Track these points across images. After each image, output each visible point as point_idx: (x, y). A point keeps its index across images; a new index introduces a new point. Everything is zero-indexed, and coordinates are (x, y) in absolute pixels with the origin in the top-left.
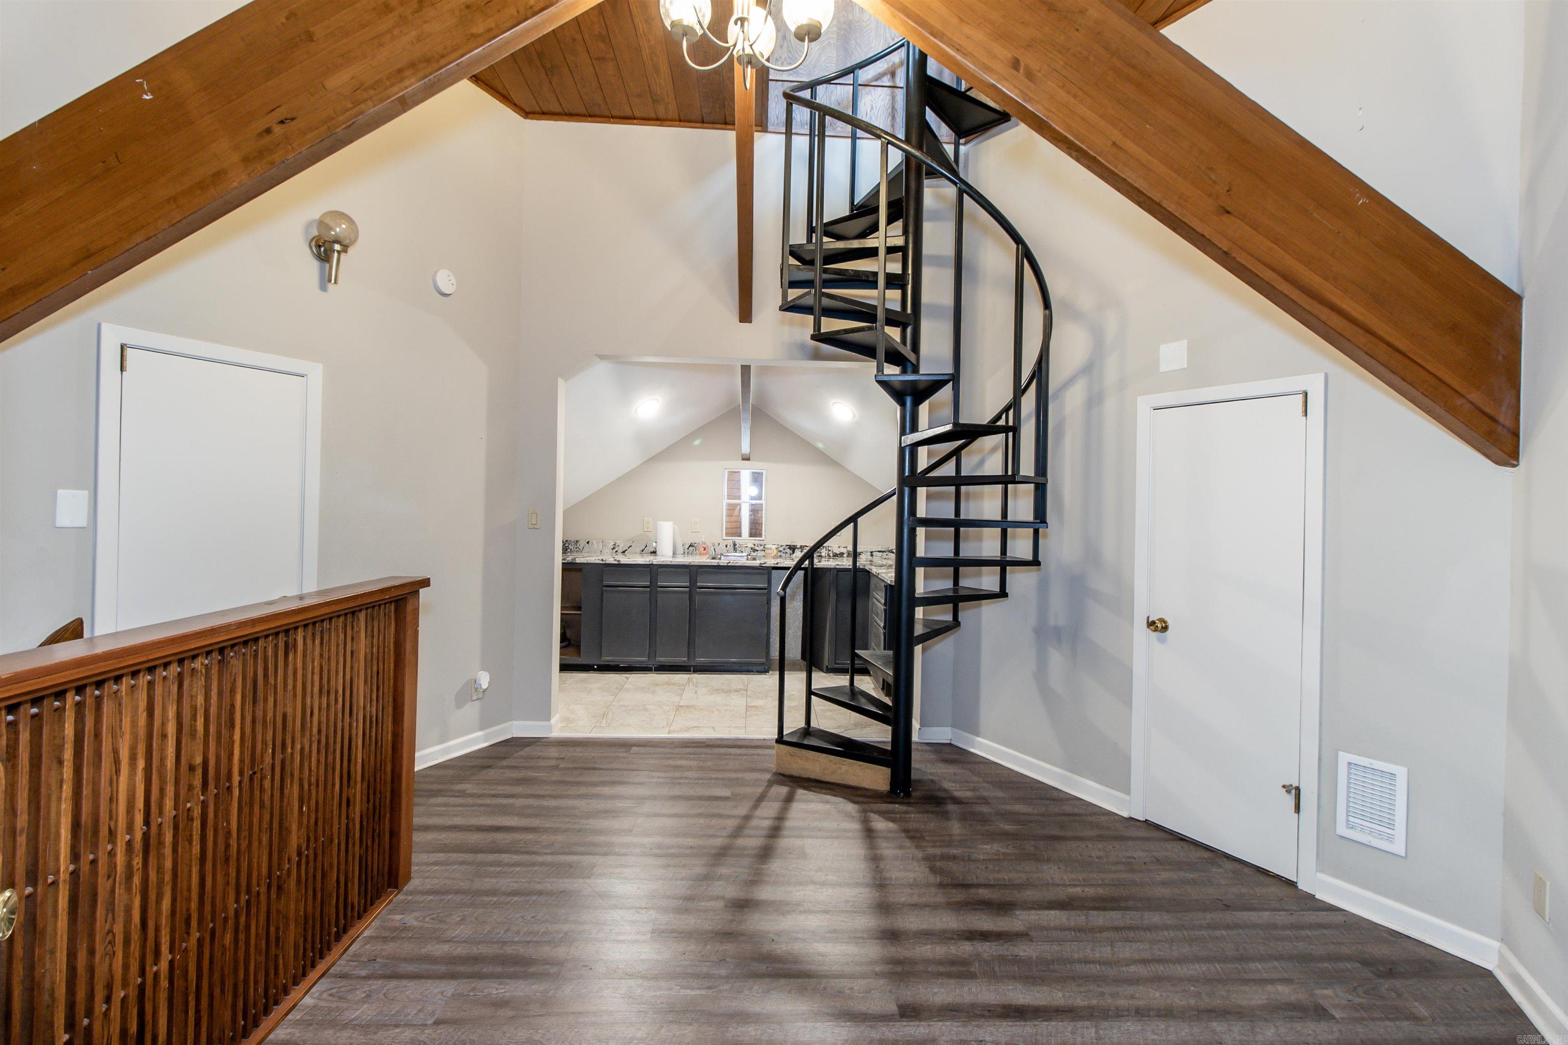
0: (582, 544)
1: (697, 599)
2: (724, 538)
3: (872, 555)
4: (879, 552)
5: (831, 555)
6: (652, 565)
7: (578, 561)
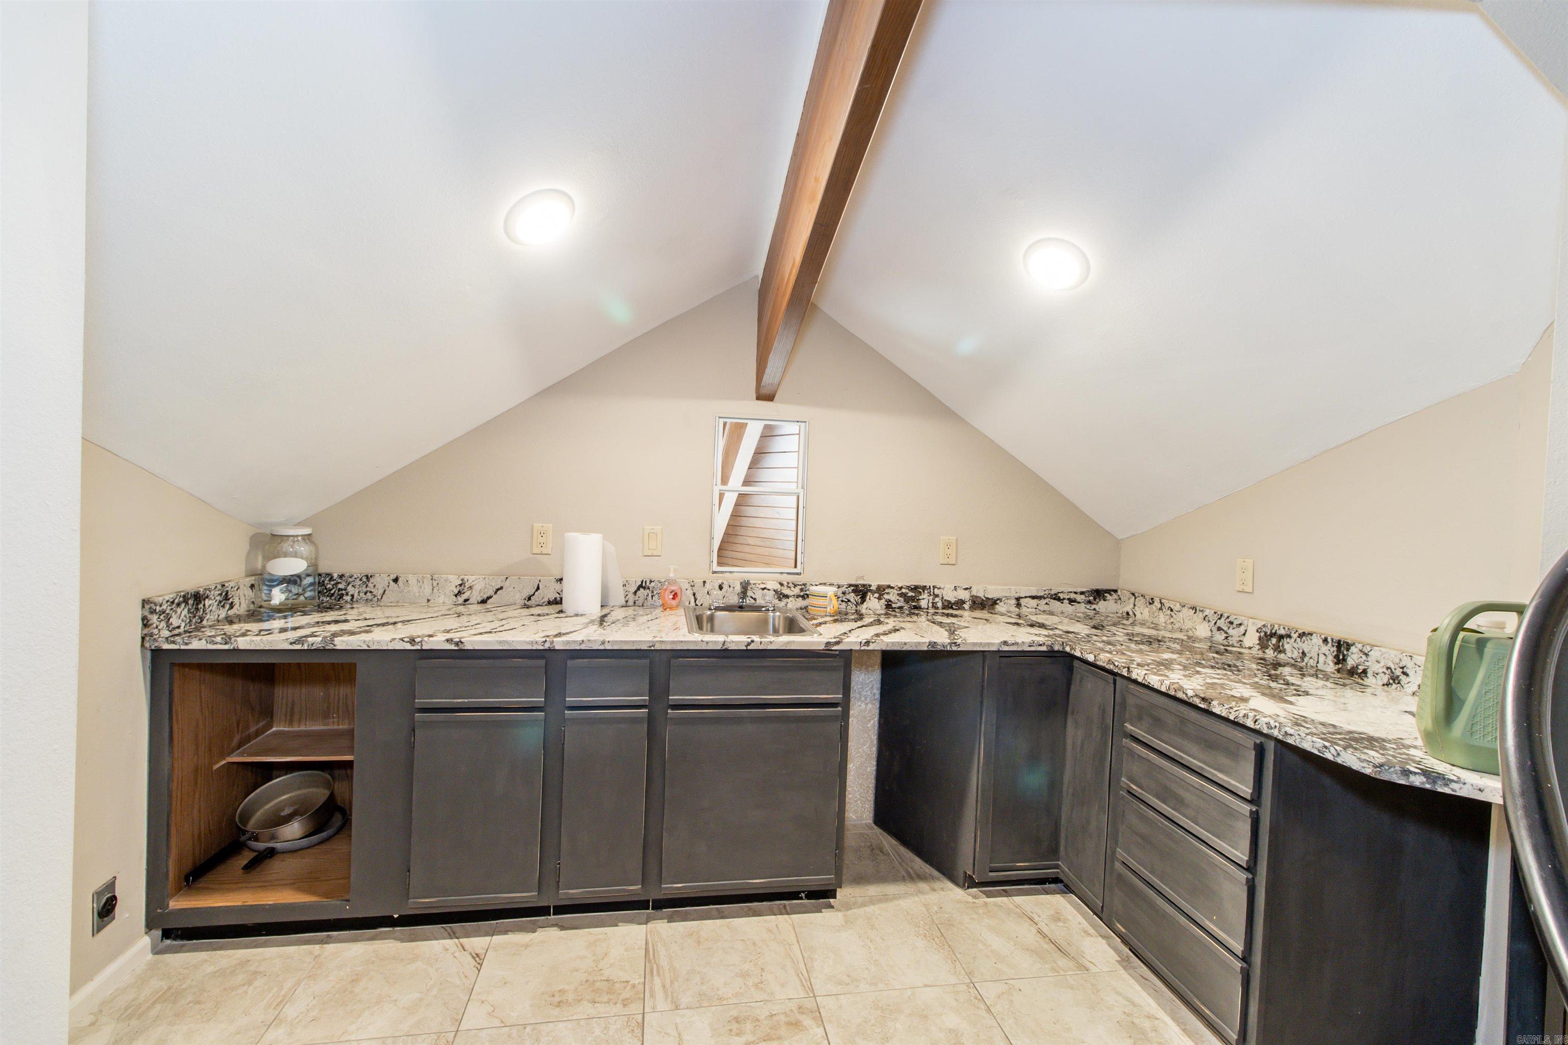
0: (380, 582)
1: (669, 733)
2: (716, 568)
3: (1018, 605)
4: (1033, 597)
5: (940, 605)
6: (551, 651)
7: (341, 643)
